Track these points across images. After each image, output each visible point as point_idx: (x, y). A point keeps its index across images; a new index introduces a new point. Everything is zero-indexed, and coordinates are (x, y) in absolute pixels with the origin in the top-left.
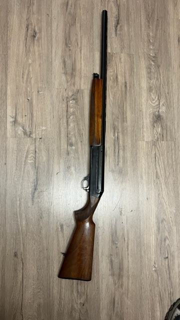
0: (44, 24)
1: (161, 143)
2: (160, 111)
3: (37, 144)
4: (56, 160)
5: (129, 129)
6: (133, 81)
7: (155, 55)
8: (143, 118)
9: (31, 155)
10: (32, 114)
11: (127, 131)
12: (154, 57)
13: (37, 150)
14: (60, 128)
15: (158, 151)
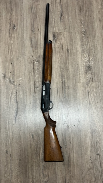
0: (19, 21)
1: (91, 83)
2: (90, 64)
3: (17, 88)
4: (28, 97)
5: (71, 76)
6: (72, 48)
7: (86, 31)
8: (79, 69)
9: (14, 95)
10: (14, 71)
11: (70, 77)
12: (85, 32)
13: (17, 92)
14: (30, 78)
15: (90, 88)
